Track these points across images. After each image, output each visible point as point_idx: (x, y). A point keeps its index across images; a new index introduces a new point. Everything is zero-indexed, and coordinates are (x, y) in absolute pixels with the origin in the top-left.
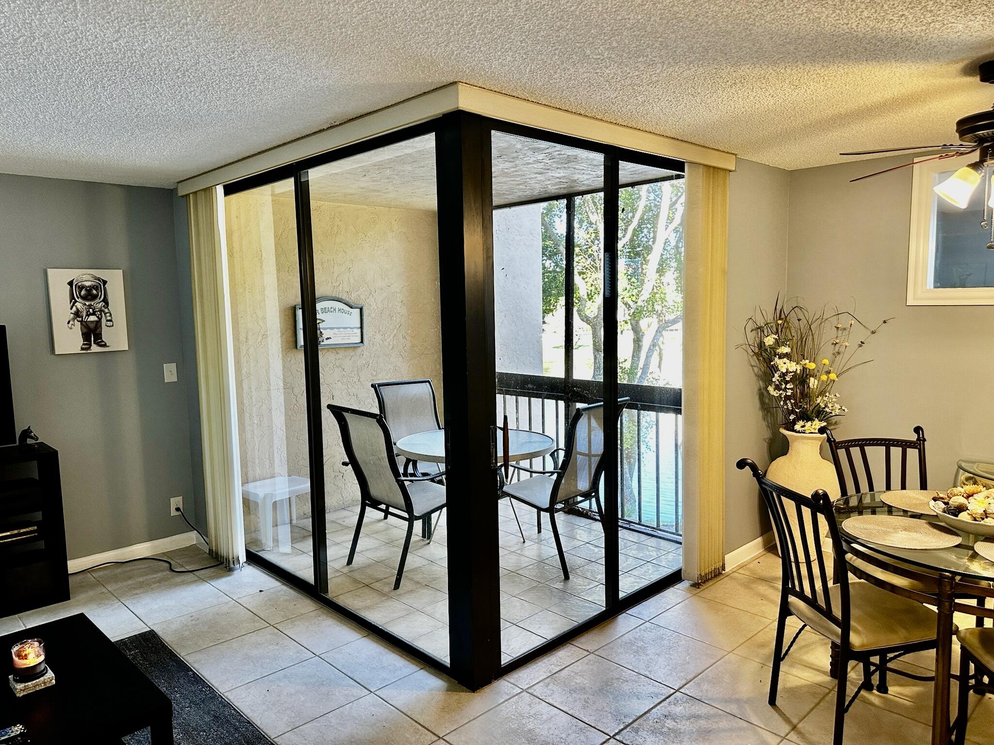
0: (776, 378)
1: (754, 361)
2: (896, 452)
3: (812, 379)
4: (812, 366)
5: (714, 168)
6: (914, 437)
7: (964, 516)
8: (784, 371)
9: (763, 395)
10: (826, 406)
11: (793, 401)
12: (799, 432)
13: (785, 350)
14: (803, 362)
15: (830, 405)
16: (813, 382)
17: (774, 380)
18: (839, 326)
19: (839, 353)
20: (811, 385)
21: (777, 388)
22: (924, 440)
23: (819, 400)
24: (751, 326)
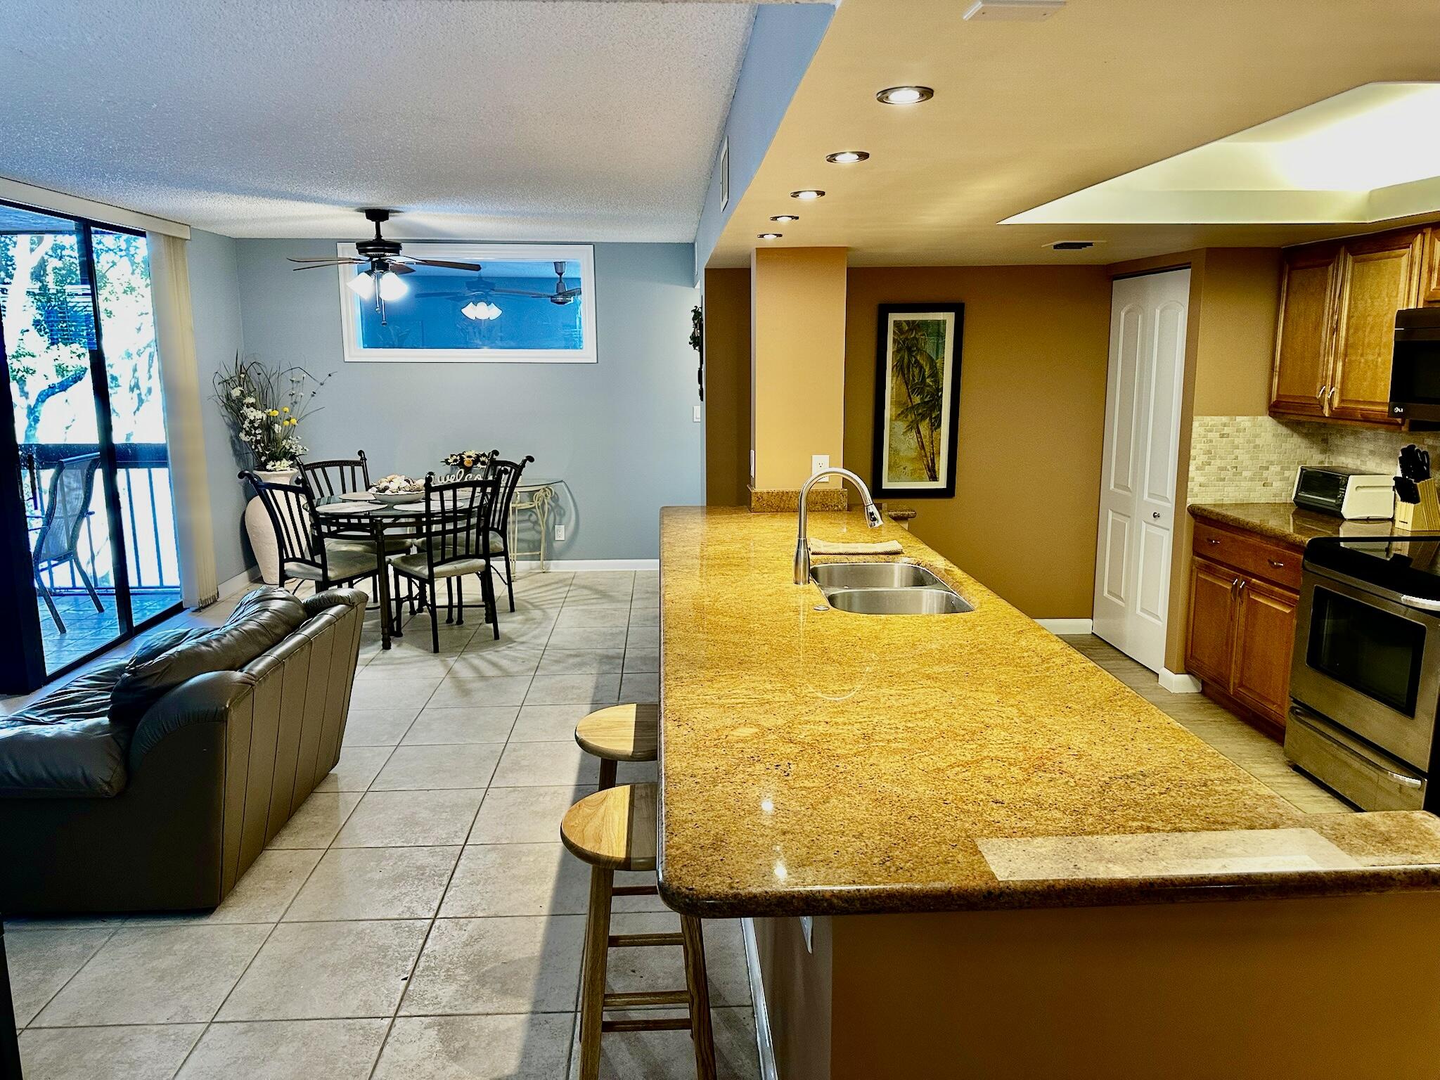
0: (246, 425)
1: (224, 412)
2: (347, 469)
3: (276, 425)
4: (276, 413)
5: (173, 237)
6: (359, 458)
7: (388, 492)
8: (252, 418)
9: (235, 441)
10: (291, 448)
11: (262, 445)
12: (270, 471)
13: (252, 400)
14: (267, 411)
15: (294, 447)
16: (277, 428)
17: (244, 426)
18: (294, 379)
19: (296, 403)
20: (276, 430)
21: (248, 433)
22: (365, 459)
23: (284, 443)
24: (218, 380)
